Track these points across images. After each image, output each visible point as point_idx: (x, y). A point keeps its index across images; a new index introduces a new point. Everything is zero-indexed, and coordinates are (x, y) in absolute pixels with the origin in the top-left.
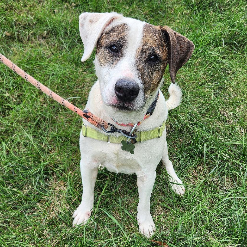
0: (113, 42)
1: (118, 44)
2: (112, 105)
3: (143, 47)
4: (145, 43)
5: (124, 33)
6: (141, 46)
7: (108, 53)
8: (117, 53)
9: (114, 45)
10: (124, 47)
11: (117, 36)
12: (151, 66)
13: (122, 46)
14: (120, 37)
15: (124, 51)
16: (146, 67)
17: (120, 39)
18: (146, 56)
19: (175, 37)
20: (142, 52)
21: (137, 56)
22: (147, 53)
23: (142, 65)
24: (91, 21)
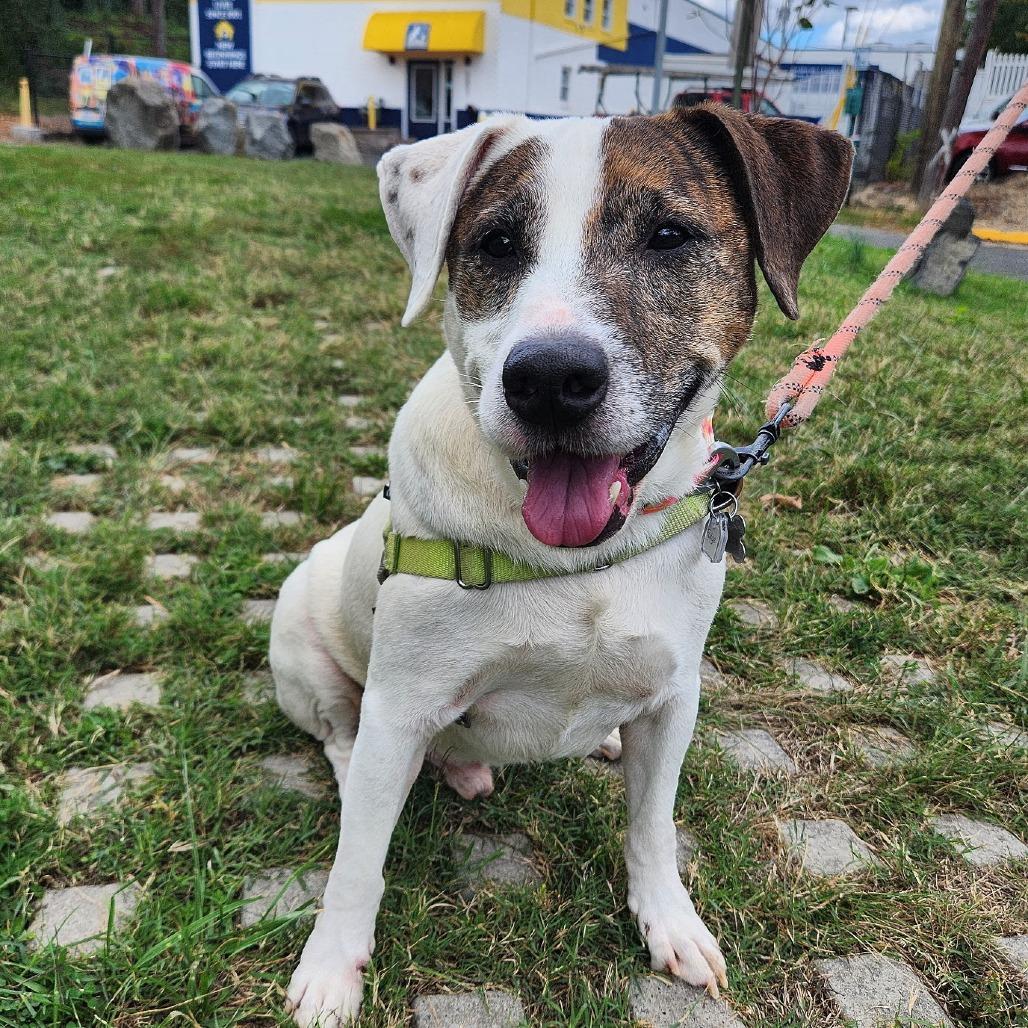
1: (506, 223)
3: (606, 200)
4: (614, 184)
5: (527, 173)
7: (480, 267)
8: (513, 259)
10: (530, 224)
11: (503, 195)
13: (521, 222)
14: (511, 193)
17: (511, 203)
18: (626, 231)
19: (755, 133)
20: (608, 218)
21: (589, 242)
22: (629, 214)
23: (616, 268)
24: (416, 176)
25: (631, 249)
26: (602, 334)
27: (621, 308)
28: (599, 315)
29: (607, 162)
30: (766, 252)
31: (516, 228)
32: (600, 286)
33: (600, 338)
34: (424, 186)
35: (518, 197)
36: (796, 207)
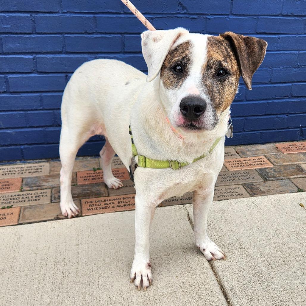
0: (177, 61)
1: (182, 63)
2: (179, 126)
3: (208, 62)
4: (210, 58)
5: (188, 51)
6: (206, 62)
7: (172, 75)
8: (182, 73)
9: (179, 65)
10: (188, 65)
11: (180, 55)
12: (220, 81)
13: (186, 64)
14: (183, 55)
15: (189, 69)
16: (215, 83)
17: (184, 58)
18: (212, 71)
19: (241, 41)
20: (208, 67)
21: (203, 72)
22: (214, 67)
23: (209, 80)
24: (155, 40)
25: (213, 76)
26: (205, 97)
27: (210, 91)
28: (205, 93)
29: (208, 51)
30: (243, 72)
31: (185, 65)
32: (205, 85)
33: (205, 99)
34: (157, 43)
35: (185, 57)
36: (251, 60)
